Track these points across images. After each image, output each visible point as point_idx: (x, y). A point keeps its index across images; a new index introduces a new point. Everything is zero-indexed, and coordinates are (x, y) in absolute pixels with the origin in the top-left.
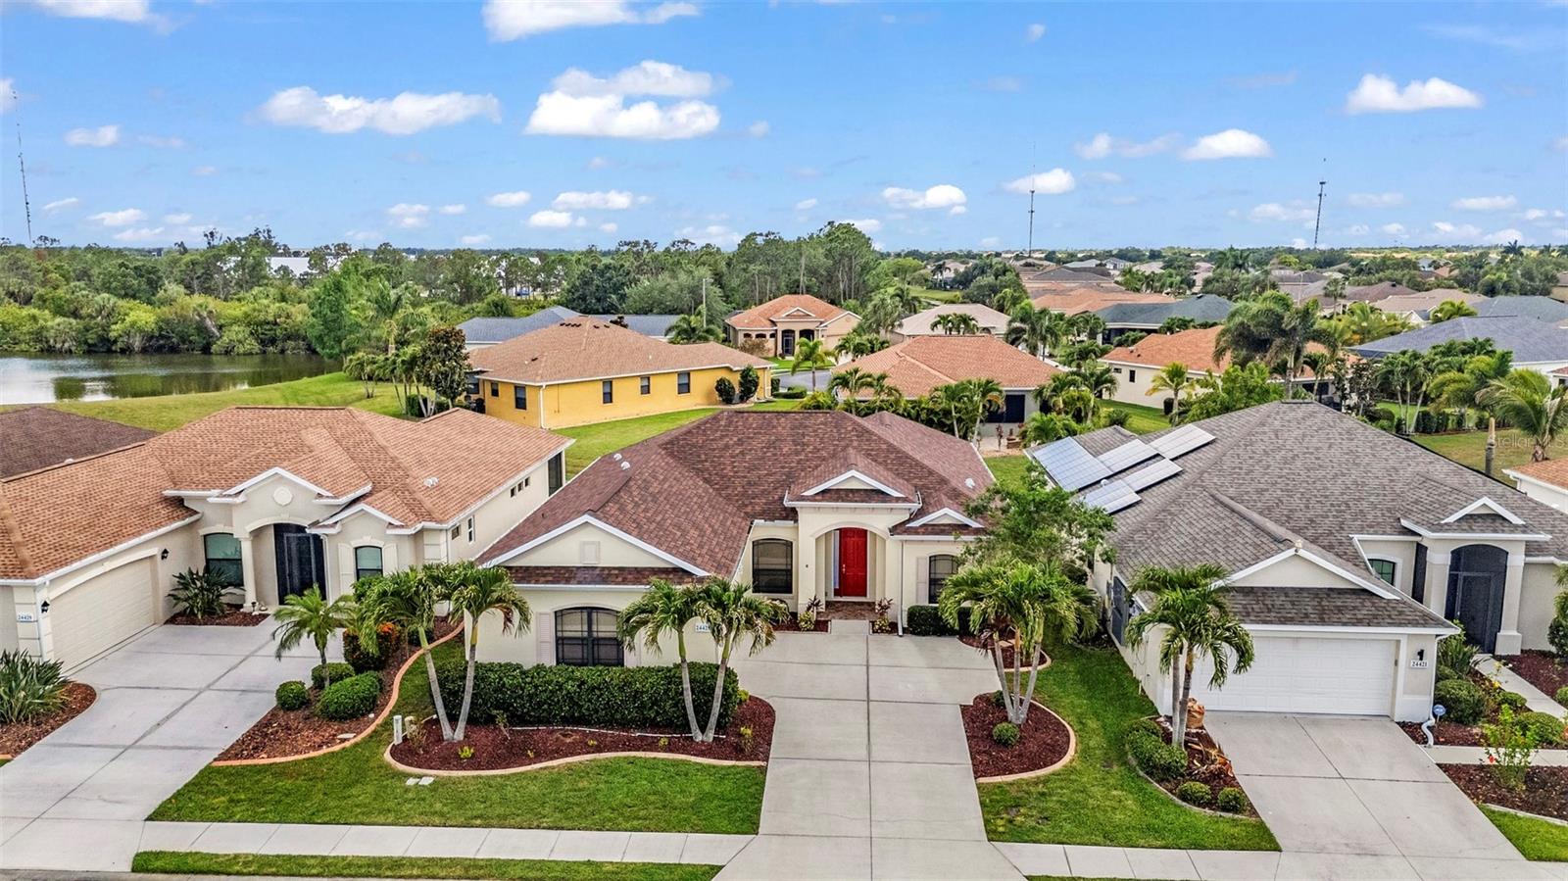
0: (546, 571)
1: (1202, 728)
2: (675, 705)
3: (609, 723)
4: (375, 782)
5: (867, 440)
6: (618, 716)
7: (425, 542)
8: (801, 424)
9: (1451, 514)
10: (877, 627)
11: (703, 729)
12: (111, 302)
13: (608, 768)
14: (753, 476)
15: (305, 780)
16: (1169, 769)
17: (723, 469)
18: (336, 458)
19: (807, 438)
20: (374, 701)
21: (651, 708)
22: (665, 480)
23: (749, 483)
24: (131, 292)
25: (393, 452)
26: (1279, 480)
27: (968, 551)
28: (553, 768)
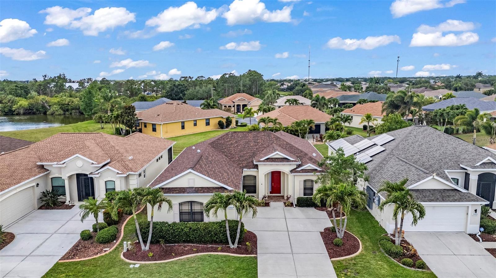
0: (176, 189)
1: (404, 238)
2: (223, 235)
3: (200, 242)
4: (119, 267)
5: (279, 141)
6: (203, 240)
7: (130, 179)
8: (256, 136)
9: (478, 163)
10: (287, 204)
11: (233, 243)
12: (13, 98)
13: (201, 259)
14: (242, 154)
15: (93, 267)
16: (397, 254)
17: (231, 152)
18: (97, 150)
19: (259, 140)
20: (115, 236)
21: (215, 236)
22: (213, 156)
23: (240, 156)
24: (19, 95)
25: (117, 148)
26: (418, 152)
27: (319, 179)
28: (182, 259)
